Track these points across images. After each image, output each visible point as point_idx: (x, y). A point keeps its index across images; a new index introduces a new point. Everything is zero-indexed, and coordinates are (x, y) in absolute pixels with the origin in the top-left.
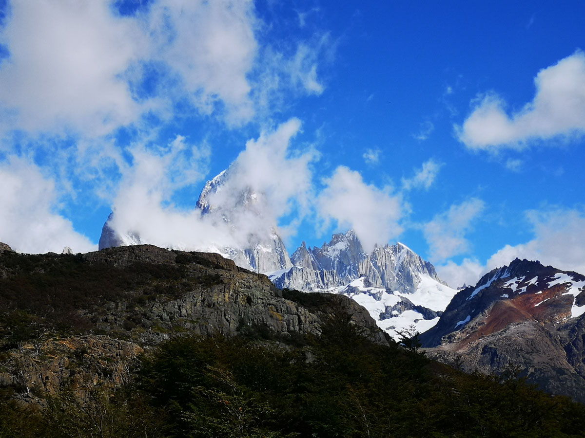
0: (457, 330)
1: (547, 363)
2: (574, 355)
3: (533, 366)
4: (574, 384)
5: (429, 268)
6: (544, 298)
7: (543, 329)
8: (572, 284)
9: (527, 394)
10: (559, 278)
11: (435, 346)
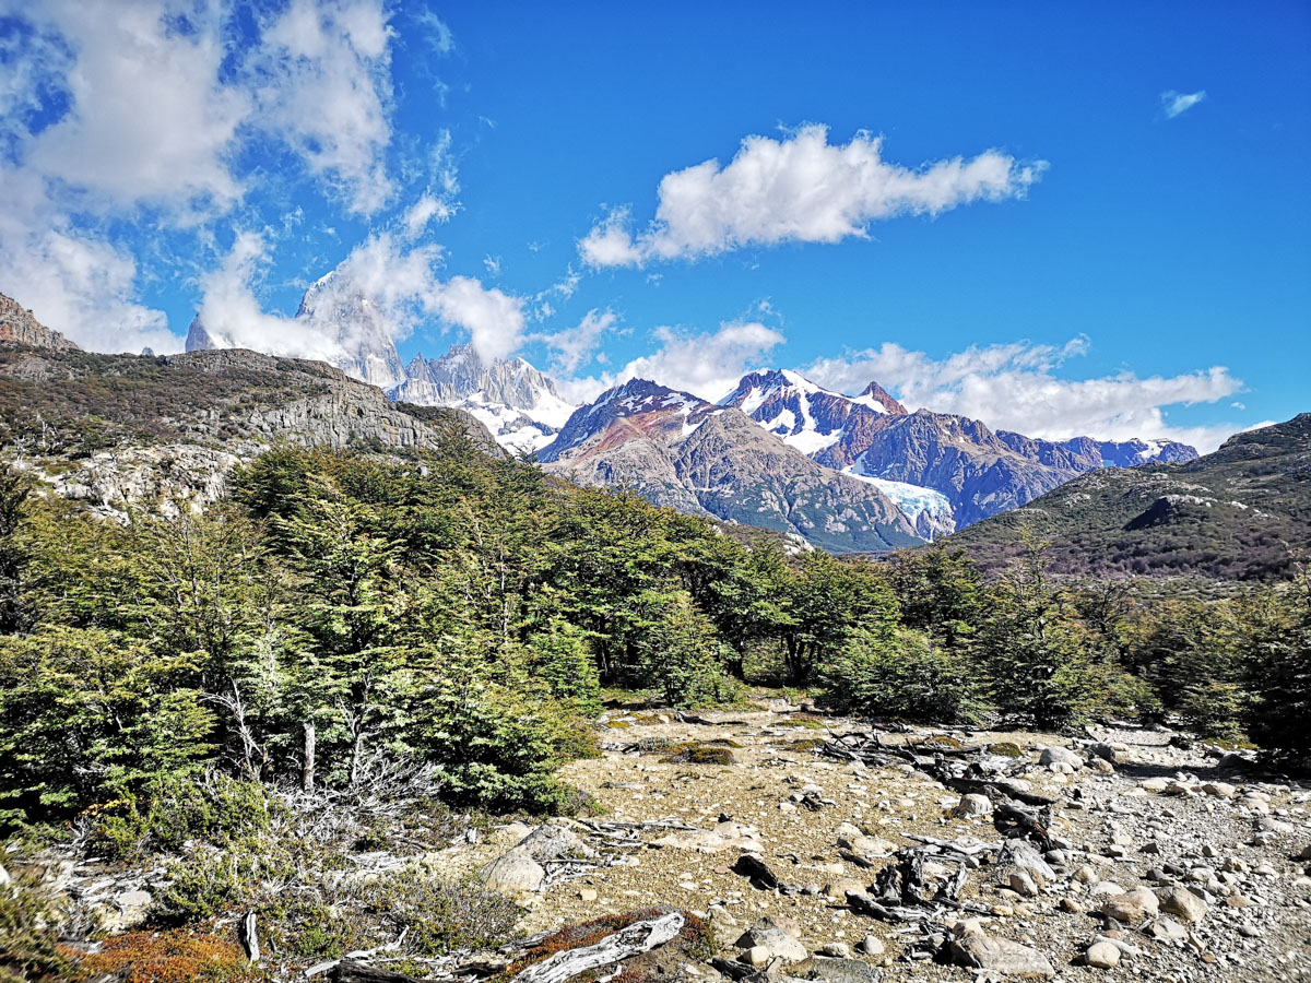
0: (574, 446)
1: (658, 479)
2: (683, 471)
3: (645, 481)
4: (681, 498)
5: (549, 384)
6: (658, 417)
7: (655, 446)
8: (684, 404)
10: (672, 398)
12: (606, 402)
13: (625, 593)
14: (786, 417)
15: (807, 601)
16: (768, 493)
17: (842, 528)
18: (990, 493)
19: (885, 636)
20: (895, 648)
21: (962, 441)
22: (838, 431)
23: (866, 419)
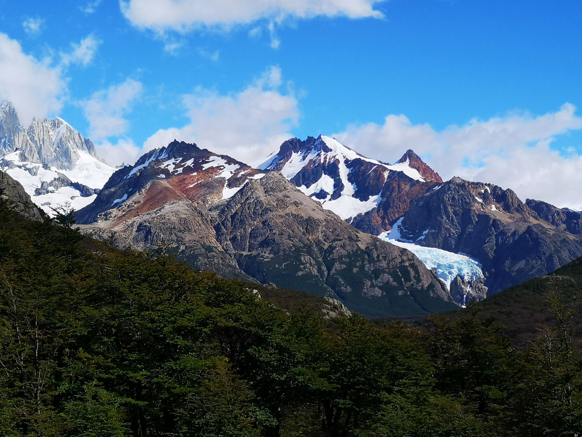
0: (113, 207)
1: (198, 242)
2: (223, 234)
3: (184, 244)
4: (221, 261)
5: (88, 145)
6: (198, 180)
7: (196, 209)
8: (225, 168)
9: (176, 270)
10: (213, 161)
11: (91, 223)
12: (146, 164)
13: (163, 358)
14: (326, 183)
15: (344, 366)
16: (307, 258)
17: (378, 292)
18: (520, 260)
19: (419, 402)
20: (429, 414)
21: (494, 208)
22: (376, 197)
23: (403, 186)
